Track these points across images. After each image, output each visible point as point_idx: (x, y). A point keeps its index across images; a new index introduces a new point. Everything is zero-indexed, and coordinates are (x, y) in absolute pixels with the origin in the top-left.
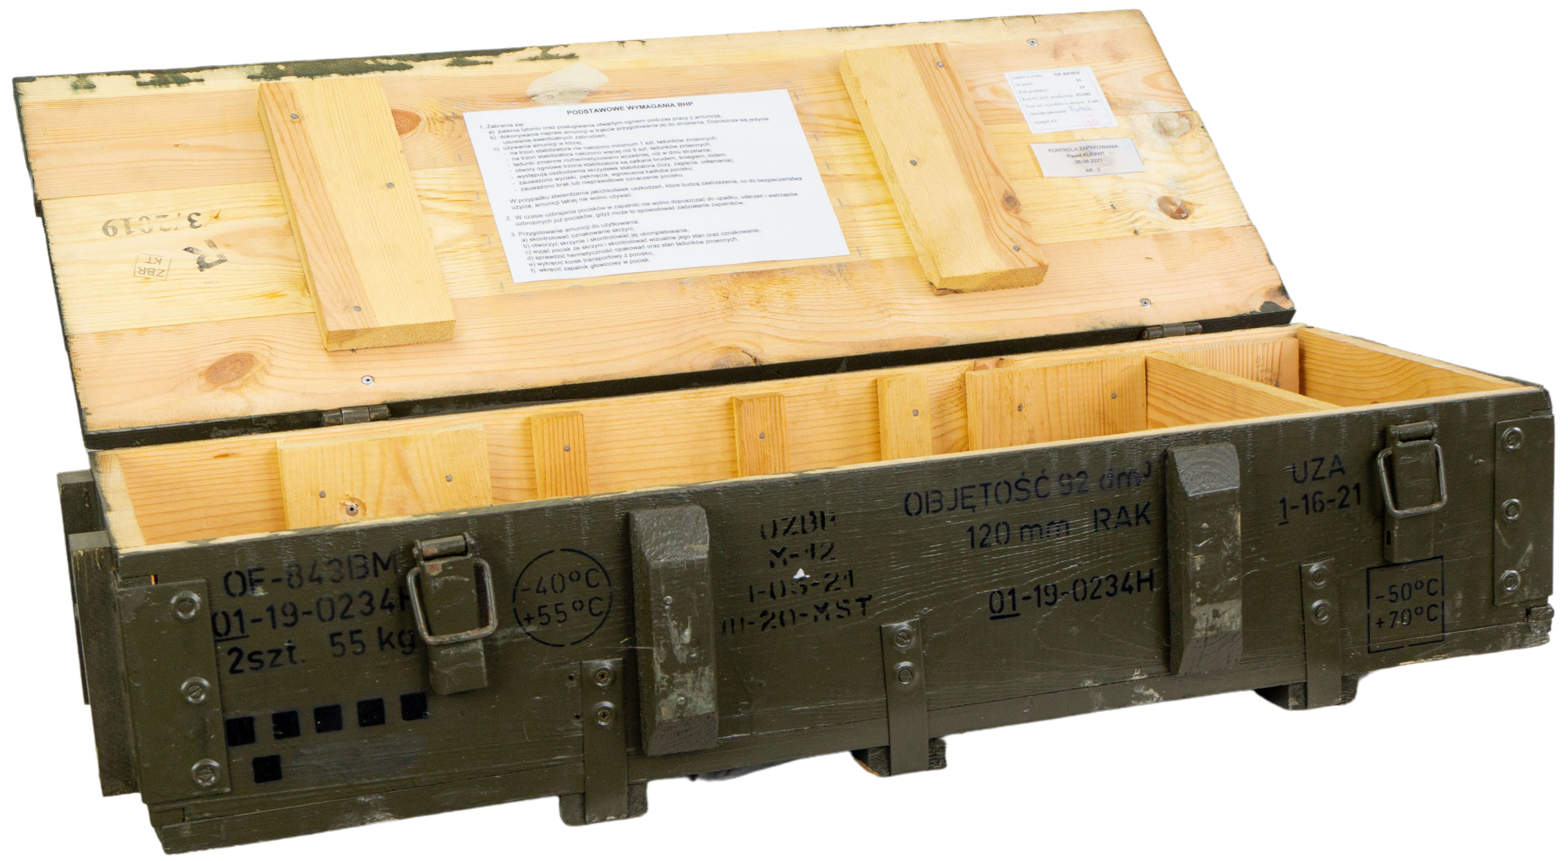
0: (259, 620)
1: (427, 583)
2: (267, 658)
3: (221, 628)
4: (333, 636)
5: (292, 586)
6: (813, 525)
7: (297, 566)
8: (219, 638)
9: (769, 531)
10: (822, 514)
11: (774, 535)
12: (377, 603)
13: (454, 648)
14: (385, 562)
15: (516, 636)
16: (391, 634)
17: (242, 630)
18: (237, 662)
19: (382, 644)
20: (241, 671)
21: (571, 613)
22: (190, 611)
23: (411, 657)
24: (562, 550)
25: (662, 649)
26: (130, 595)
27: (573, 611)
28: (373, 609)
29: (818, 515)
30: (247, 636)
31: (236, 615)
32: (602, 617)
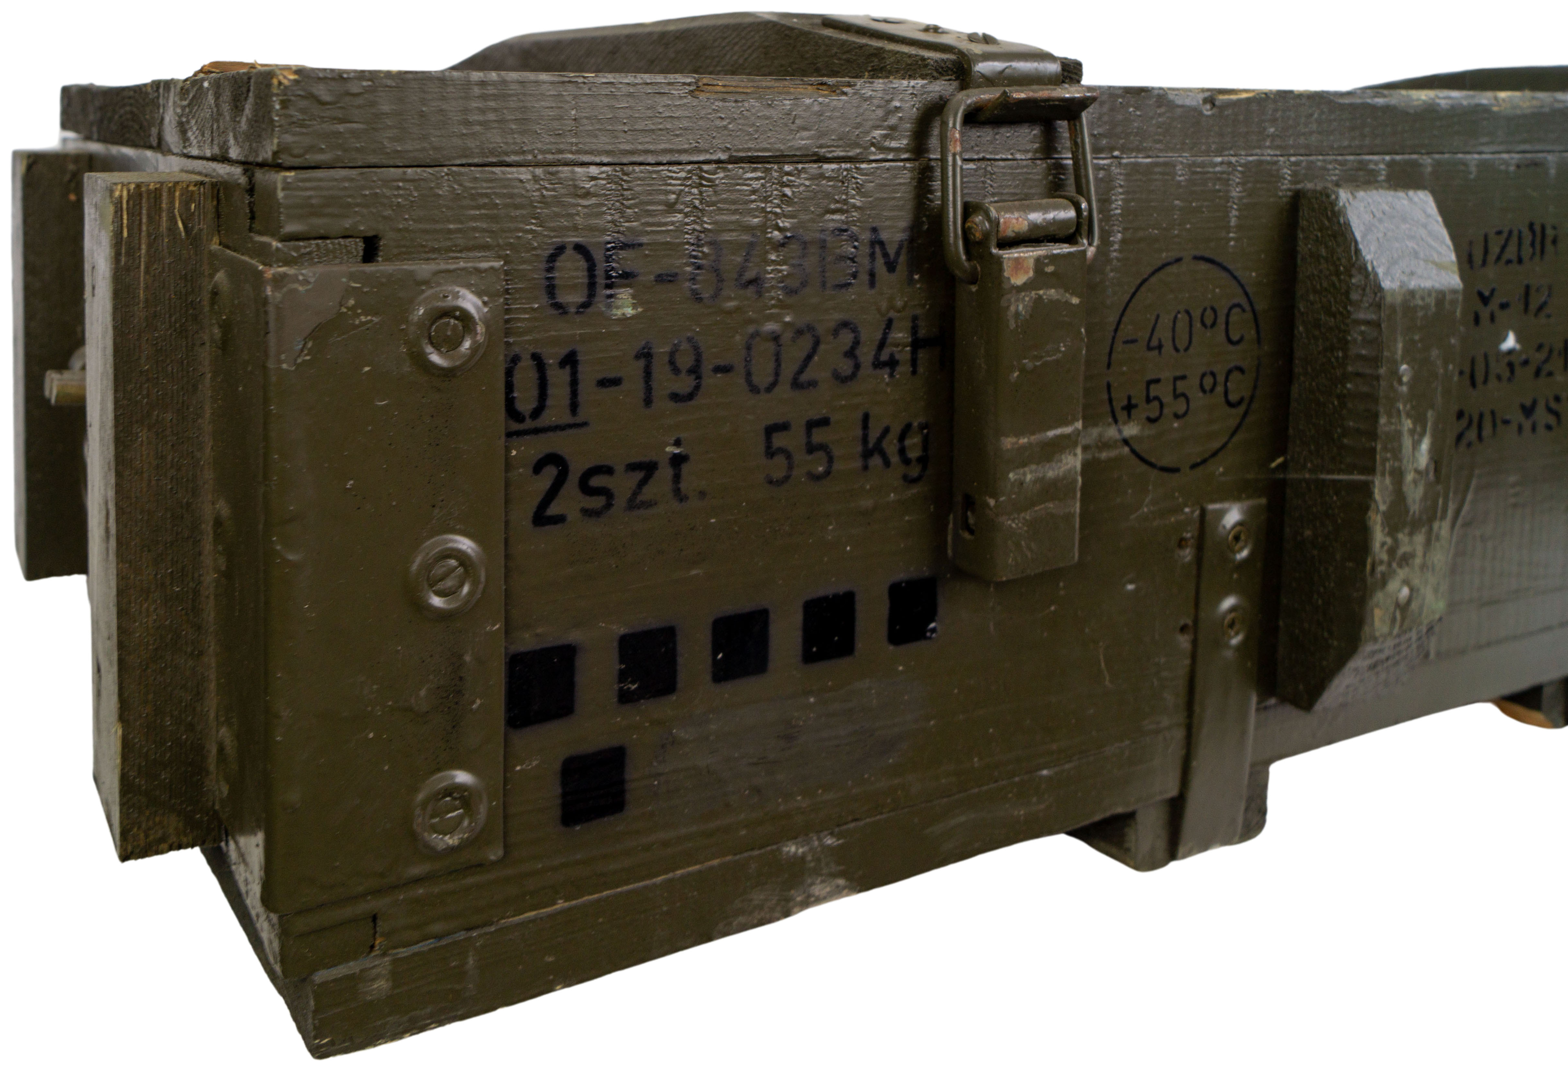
0: (615, 382)
1: (1003, 303)
2: (623, 486)
3: (526, 402)
4: (771, 430)
5: (696, 295)
6: (1531, 249)
7: (715, 244)
8: (515, 426)
9: (1478, 253)
10: (1543, 229)
11: (1484, 261)
12: (866, 354)
13: (1033, 467)
14: (892, 251)
15: (1107, 446)
16: (886, 432)
17: (574, 407)
18: (553, 493)
19: (867, 454)
20: (559, 520)
21: (1198, 399)
22: (458, 344)
23: (914, 490)
24: (1196, 258)
25: (1388, 481)
26: (301, 288)
27: (1201, 394)
28: (857, 367)
29: (1538, 231)
30: (585, 424)
31: (563, 363)
32: (1242, 409)
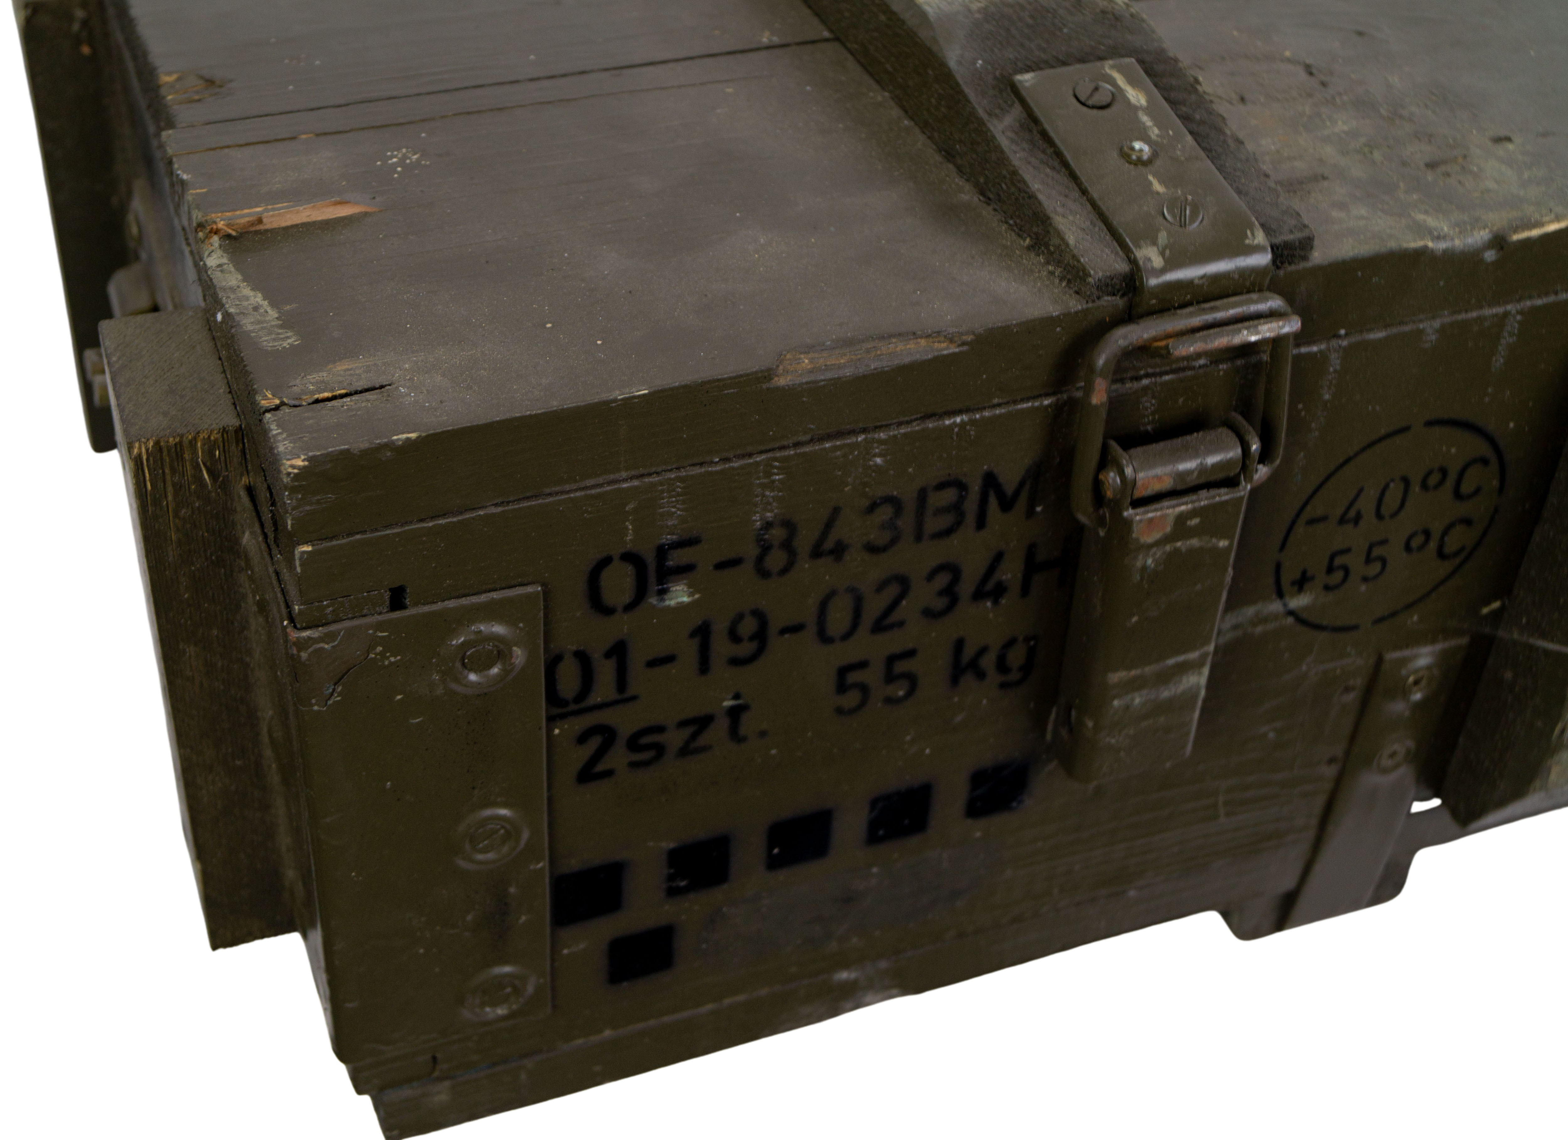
0: (670, 659)
2: (674, 739)
3: (569, 689)
4: (845, 670)
8: (556, 711)
12: (966, 588)
13: (1145, 691)
14: (1009, 491)
15: (1265, 620)
16: (983, 651)
17: (622, 683)
18: (599, 756)
19: (958, 674)
20: (605, 773)
21: (1397, 558)
23: (1013, 693)
24: (1428, 424)
26: (326, 646)
27: (1404, 554)
28: (954, 601)
30: (634, 698)
31: (609, 654)
32: (1460, 558)
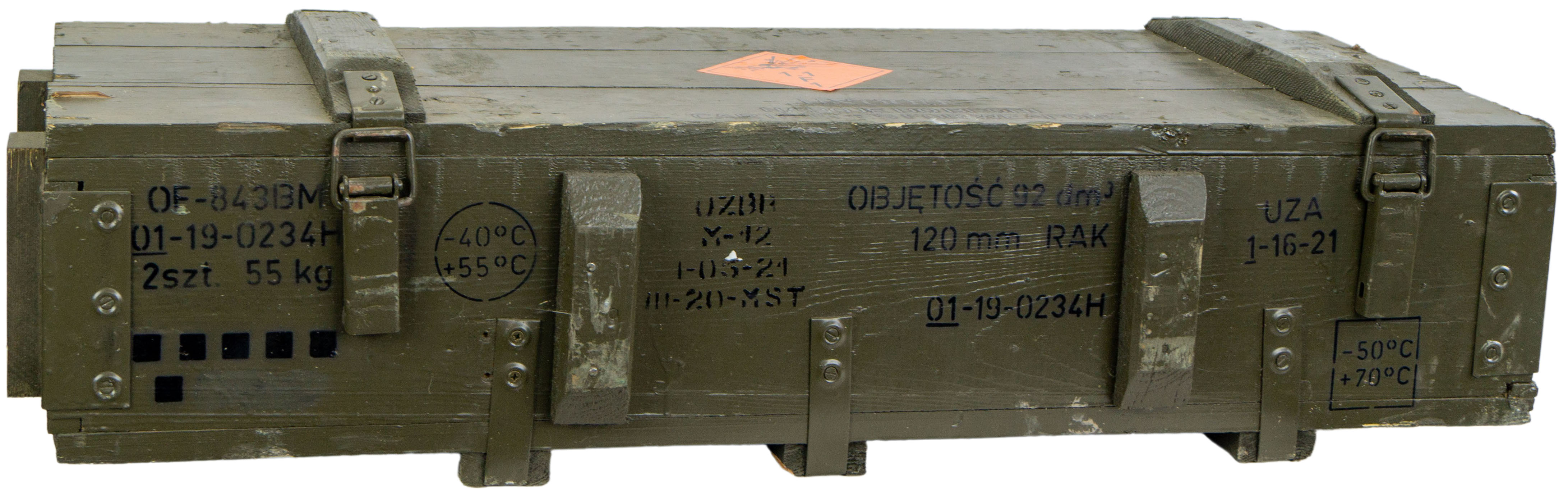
0: (178, 239)
1: (350, 220)
2: (182, 278)
3: (141, 242)
4: (250, 263)
5: (215, 209)
6: (751, 208)
7: (223, 189)
8: (136, 252)
9: (705, 208)
10: (762, 197)
11: (710, 213)
12: (298, 235)
13: (369, 289)
14: (311, 194)
15: (435, 285)
16: (308, 268)
17: (161, 247)
18: (151, 278)
19: (298, 277)
20: (155, 288)
21: (493, 268)
22: (111, 221)
23: (326, 294)
24: (491, 203)
25: (580, 316)
26: (54, 199)
27: (496, 267)
28: (293, 241)
29: (757, 198)
30: (165, 253)
31: (156, 230)
32: (524, 276)
